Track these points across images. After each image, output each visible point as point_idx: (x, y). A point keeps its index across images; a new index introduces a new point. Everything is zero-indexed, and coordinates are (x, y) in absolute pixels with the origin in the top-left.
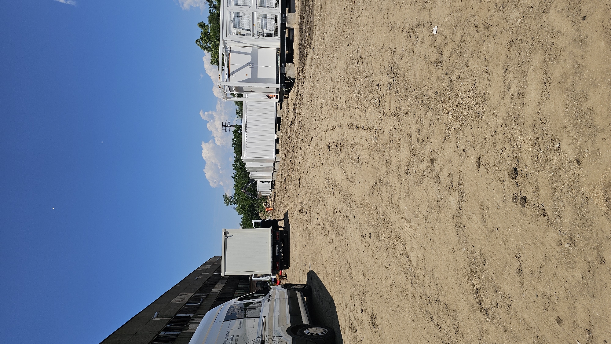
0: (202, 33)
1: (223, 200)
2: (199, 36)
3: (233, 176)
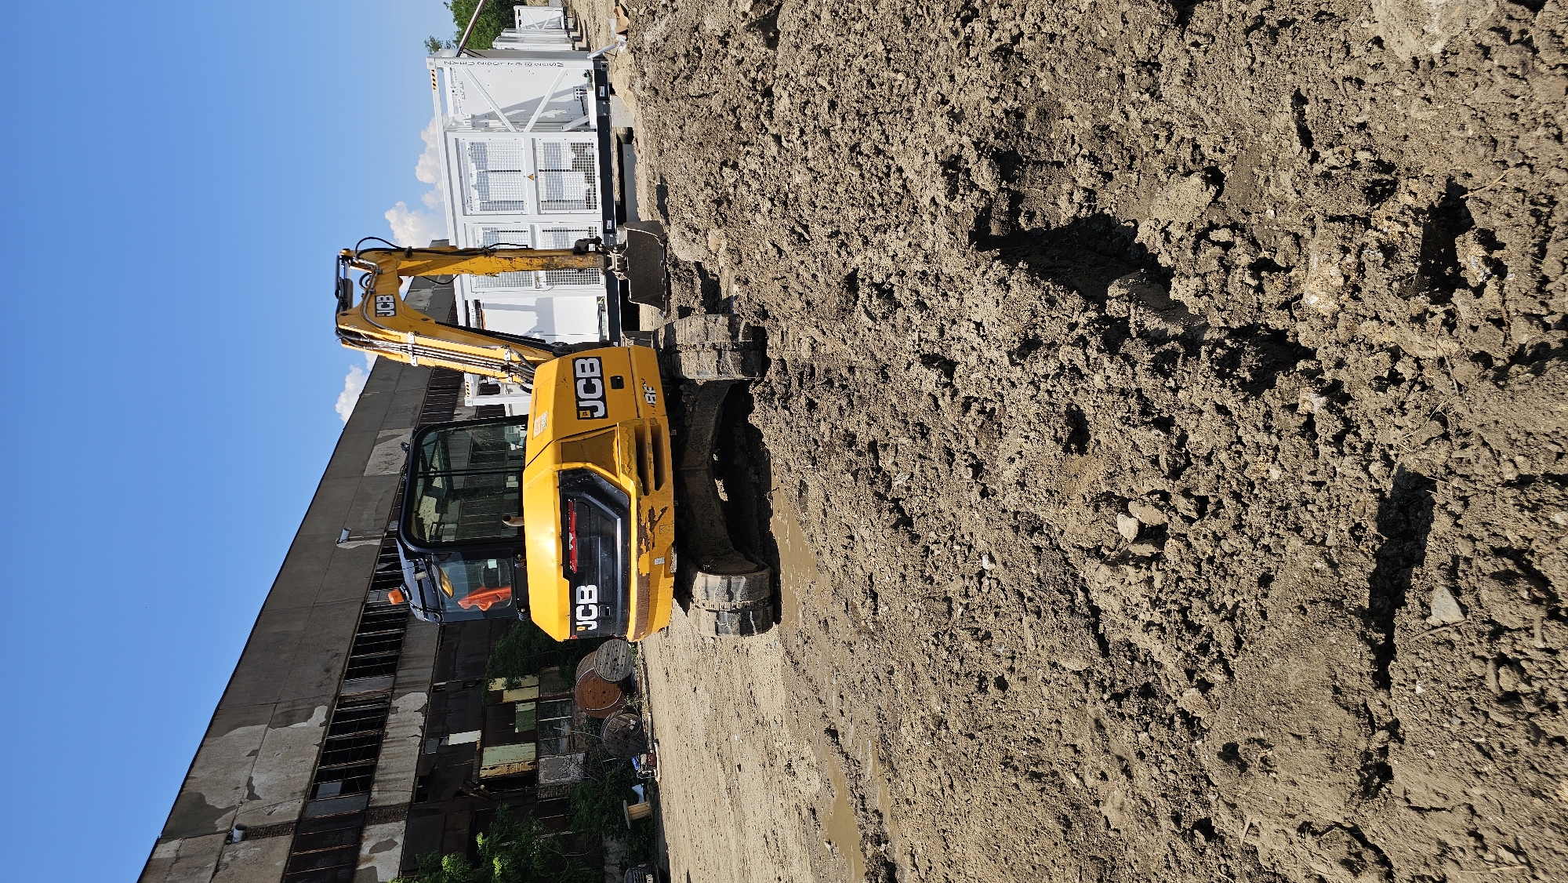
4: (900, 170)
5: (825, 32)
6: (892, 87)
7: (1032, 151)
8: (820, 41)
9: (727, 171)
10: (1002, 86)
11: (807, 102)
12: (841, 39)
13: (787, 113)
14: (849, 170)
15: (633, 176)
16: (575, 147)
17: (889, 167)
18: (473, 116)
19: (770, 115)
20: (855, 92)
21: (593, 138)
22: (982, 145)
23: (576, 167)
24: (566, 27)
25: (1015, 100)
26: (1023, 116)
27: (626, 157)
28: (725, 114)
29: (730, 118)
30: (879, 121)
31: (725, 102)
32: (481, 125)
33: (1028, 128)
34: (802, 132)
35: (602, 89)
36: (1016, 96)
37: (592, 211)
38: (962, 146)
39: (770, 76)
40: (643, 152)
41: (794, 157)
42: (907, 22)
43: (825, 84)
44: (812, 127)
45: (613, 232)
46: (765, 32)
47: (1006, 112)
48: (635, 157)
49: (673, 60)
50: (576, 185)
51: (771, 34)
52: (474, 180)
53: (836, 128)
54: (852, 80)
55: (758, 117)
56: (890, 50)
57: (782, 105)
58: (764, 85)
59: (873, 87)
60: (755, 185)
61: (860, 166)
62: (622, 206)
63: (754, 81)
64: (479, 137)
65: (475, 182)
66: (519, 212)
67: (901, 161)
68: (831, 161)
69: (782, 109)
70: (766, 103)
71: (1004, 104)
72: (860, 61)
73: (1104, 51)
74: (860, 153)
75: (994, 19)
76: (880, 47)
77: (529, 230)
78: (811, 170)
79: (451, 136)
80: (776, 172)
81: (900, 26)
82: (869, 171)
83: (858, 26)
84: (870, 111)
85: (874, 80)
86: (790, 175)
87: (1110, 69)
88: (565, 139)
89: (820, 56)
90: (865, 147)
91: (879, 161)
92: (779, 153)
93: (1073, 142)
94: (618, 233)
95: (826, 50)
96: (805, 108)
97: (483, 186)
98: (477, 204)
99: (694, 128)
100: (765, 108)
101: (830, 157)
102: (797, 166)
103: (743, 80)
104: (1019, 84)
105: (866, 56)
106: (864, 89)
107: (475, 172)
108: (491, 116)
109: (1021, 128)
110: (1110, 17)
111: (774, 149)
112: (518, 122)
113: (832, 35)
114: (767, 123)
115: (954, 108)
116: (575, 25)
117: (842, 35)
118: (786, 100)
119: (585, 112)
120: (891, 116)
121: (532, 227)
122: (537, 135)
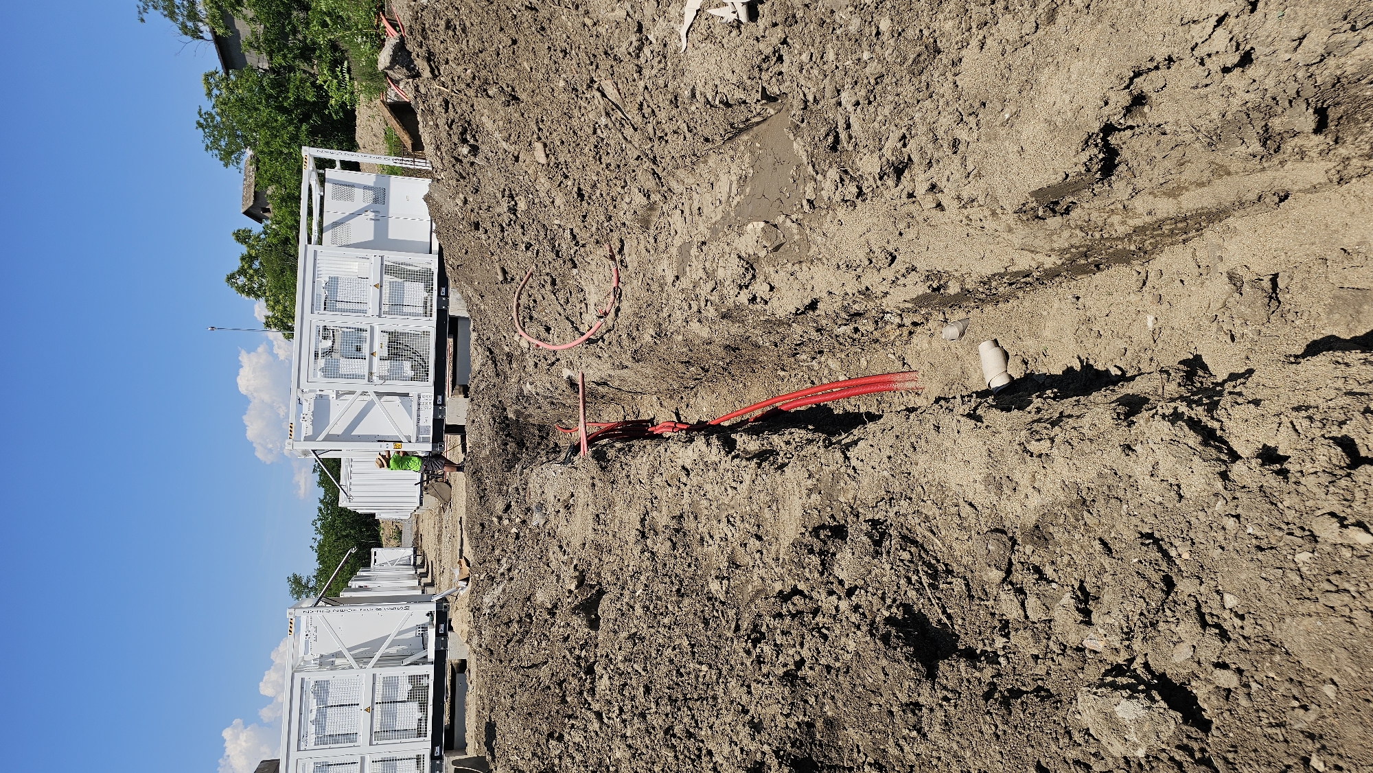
0: (243, 259)
1: (287, 587)
2: (237, 265)
3: (315, 545)
4: (710, 753)
5: (638, 622)
6: (697, 677)
7: (825, 756)
8: (634, 630)
9: (553, 743)
10: (792, 704)
11: (625, 684)
12: (653, 631)
13: (607, 692)
14: (664, 751)
15: (464, 703)
16: (412, 678)
17: (700, 749)
18: (322, 656)
19: (592, 691)
20: (666, 680)
21: (430, 670)
22: (782, 753)
23: (412, 697)
24: (415, 563)
25: (805, 715)
26: (814, 726)
27: (458, 685)
28: (552, 686)
29: (557, 691)
30: (688, 707)
31: (553, 674)
32: (327, 664)
33: (818, 736)
34: (621, 710)
35: (442, 626)
36: (805, 712)
37: (421, 739)
38: (764, 753)
39: (592, 654)
40: (474, 683)
41: (614, 732)
42: (706, 622)
43: (640, 670)
44: (630, 707)
45: (440, 758)
46: (588, 614)
47: (798, 723)
48: (467, 686)
49: (508, 624)
50: (409, 715)
51: (593, 616)
52: (313, 716)
53: (652, 711)
54: (664, 669)
55: (581, 693)
56: (694, 645)
57: (603, 684)
58: (587, 661)
59: (682, 676)
60: (579, 757)
61: (674, 747)
62: (450, 731)
63: (579, 657)
64: (325, 675)
65: (313, 717)
66: (352, 744)
67: (711, 745)
68: (648, 742)
69: (604, 688)
70: (588, 681)
71: (796, 719)
72: (668, 652)
73: (872, 692)
74: (674, 736)
75: (778, 642)
76: (685, 643)
77: (359, 761)
78: (630, 747)
79: (298, 677)
80: (599, 746)
81: (701, 626)
82: (682, 754)
83: (666, 621)
84: (680, 696)
85: (682, 670)
86: (611, 749)
87: (881, 706)
88: (403, 672)
89: (635, 644)
90: (678, 729)
91: (690, 743)
92: (601, 728)
93: (859, 752)
94: (445, 758)
95: (639, 639)
96: (623, 690)
97: (320, 723)
98: (312, 738)
99: (523, 697)
100: (588, 685)
101: (647, 738)
102: (617, 741)
103: (568, 656)
104: (806, 702)
105: (674, 649)
106: (674, 678)
107: (315, 708)
108: (339, 655)
109: (813, 737)
110: (873, 668)
111: (596, 726)
112: (362, 658)
113: (645, 626)
114: (589, 699)
115: (753, 718)
116: (423, 562)
117: (652, 627)
118: (605, 680)
119: (425, 648)
120: (699, 703)
121: (363, 759)
122: (378, 671)
